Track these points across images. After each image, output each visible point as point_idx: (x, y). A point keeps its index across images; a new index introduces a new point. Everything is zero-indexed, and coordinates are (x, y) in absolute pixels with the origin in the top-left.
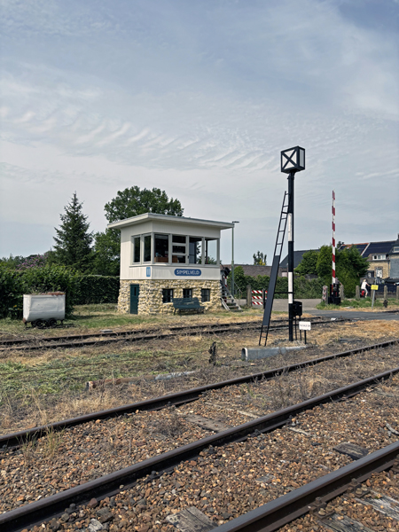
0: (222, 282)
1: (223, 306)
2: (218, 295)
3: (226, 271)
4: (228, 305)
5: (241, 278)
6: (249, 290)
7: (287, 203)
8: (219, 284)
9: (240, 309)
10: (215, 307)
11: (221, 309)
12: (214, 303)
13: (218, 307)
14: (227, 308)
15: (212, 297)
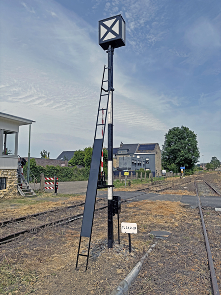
0: (18, 171)
1: (19, 193)
2: (15, 183)
3: (23, 162)
4: (24, 191)
5: (34, 167)
6: (43, 177)
7: (106, 78)
8: (16, 173)
9: (34, 194)
10: (11, 194)
11: (17, 196)
12: (10, 191)
13: (15, 194)
14: (23, 194)
15: (8, 185)
